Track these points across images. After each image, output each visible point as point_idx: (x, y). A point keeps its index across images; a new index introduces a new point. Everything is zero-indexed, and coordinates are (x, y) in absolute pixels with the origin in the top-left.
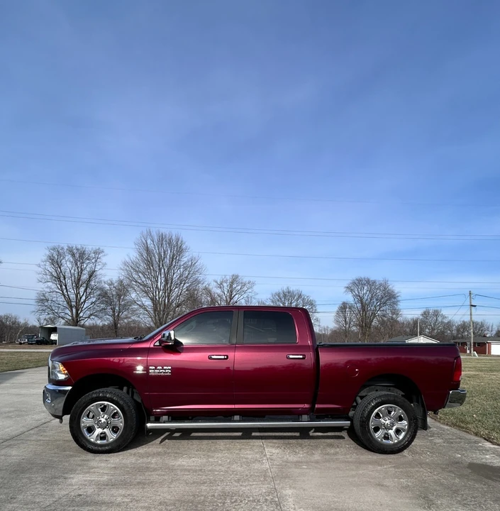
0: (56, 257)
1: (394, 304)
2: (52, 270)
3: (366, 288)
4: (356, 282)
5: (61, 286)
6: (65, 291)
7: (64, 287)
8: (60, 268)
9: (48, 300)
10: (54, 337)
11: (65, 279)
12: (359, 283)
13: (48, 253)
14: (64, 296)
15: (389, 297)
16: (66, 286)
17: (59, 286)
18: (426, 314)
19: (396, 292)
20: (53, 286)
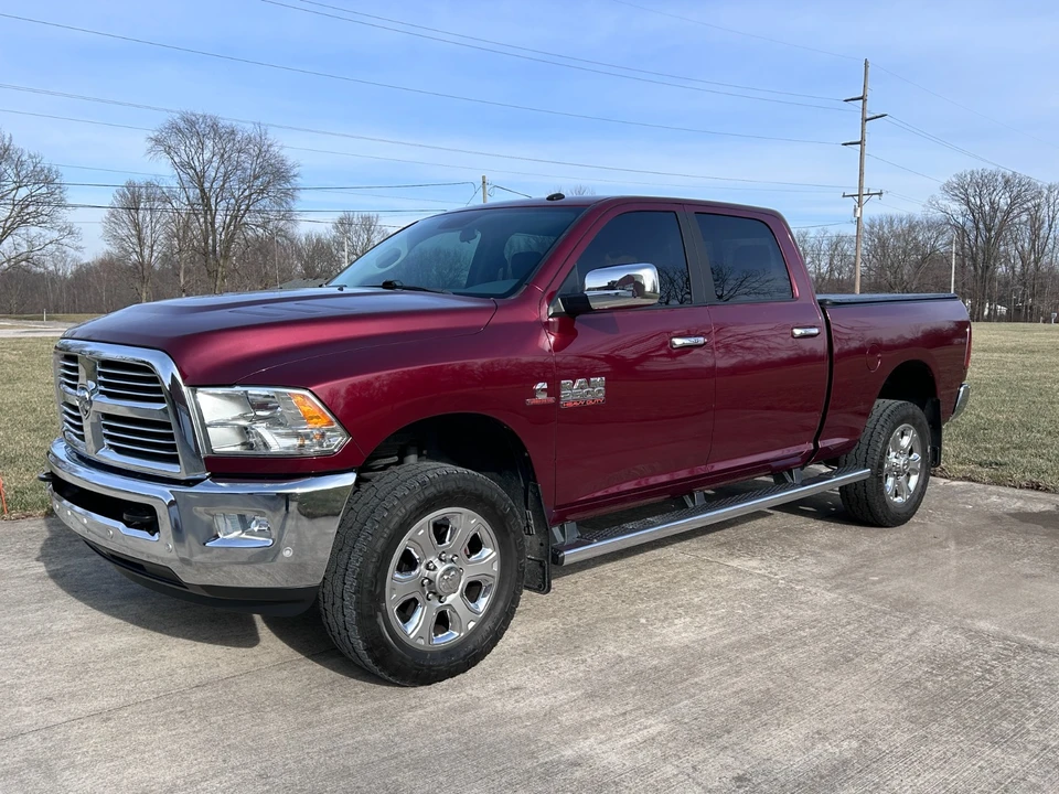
1: (286, 194)
3: (209, 143)
4: (182, 125)
12: (190, 129)
15: (273, 177)
18: (344, 224)
19: (289, 163)
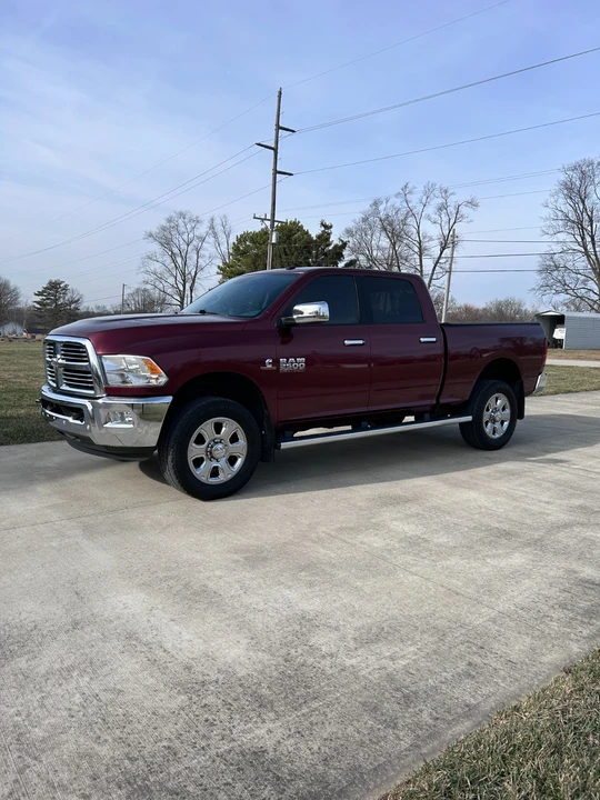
0: (578, 183)
2: (567, 209)
5: (583, 238)
6: (590, 246)
7: (588, 239)
8: (583, 202)
9: (557, 267)
10: (559, 334)
11: (591, 221)
13: (563, 177)
14: (588, 256)
16: (592, 237)
17: (580, 240)
20: (568, 238)
